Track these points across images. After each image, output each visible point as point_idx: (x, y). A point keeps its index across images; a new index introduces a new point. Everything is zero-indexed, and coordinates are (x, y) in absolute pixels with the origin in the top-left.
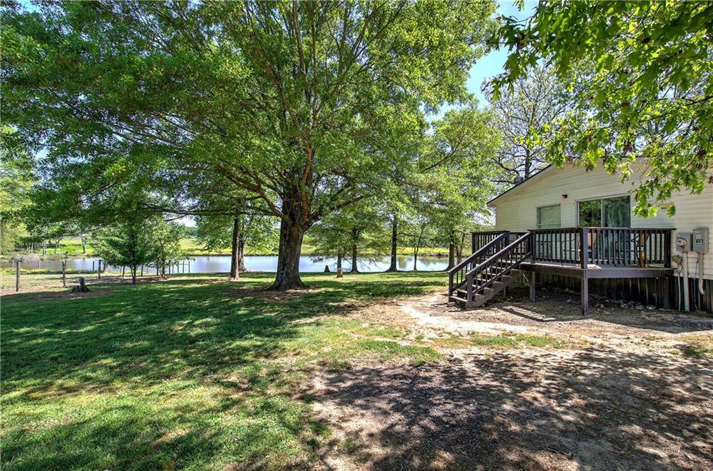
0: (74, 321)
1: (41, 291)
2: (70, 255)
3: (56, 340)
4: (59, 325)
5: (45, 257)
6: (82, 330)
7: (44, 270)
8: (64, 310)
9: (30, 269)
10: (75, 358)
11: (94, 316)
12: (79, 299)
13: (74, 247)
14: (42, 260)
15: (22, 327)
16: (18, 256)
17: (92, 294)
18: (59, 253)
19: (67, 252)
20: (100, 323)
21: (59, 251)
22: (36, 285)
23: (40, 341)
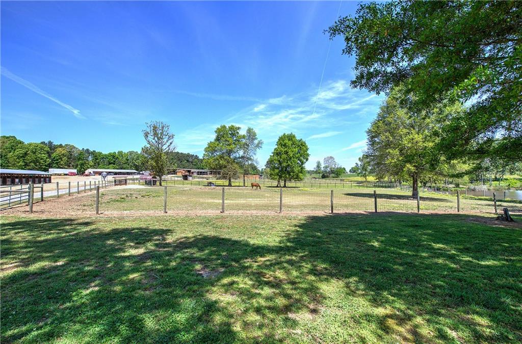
0: (481, 251)
1: (474, 214)
2: (512, 187)
3: (453, 266)
4: (466, 251)
5: (492, 188)
6: (483, 263)
7: (487, 198)
8: (480, 236)
9: (478, 196)
10: (450, 296)
11: (505, 250)
12: (501, 228)
13: (515, 181)
14: (489, 190)
15: (438, 243)
16: (472, 186)
17: (516, 224)
18: (503, 185)
19: (509, 185)
20: (507, 260)
21: (503, 184)
22: (474, 209)
23: (440, 261)
